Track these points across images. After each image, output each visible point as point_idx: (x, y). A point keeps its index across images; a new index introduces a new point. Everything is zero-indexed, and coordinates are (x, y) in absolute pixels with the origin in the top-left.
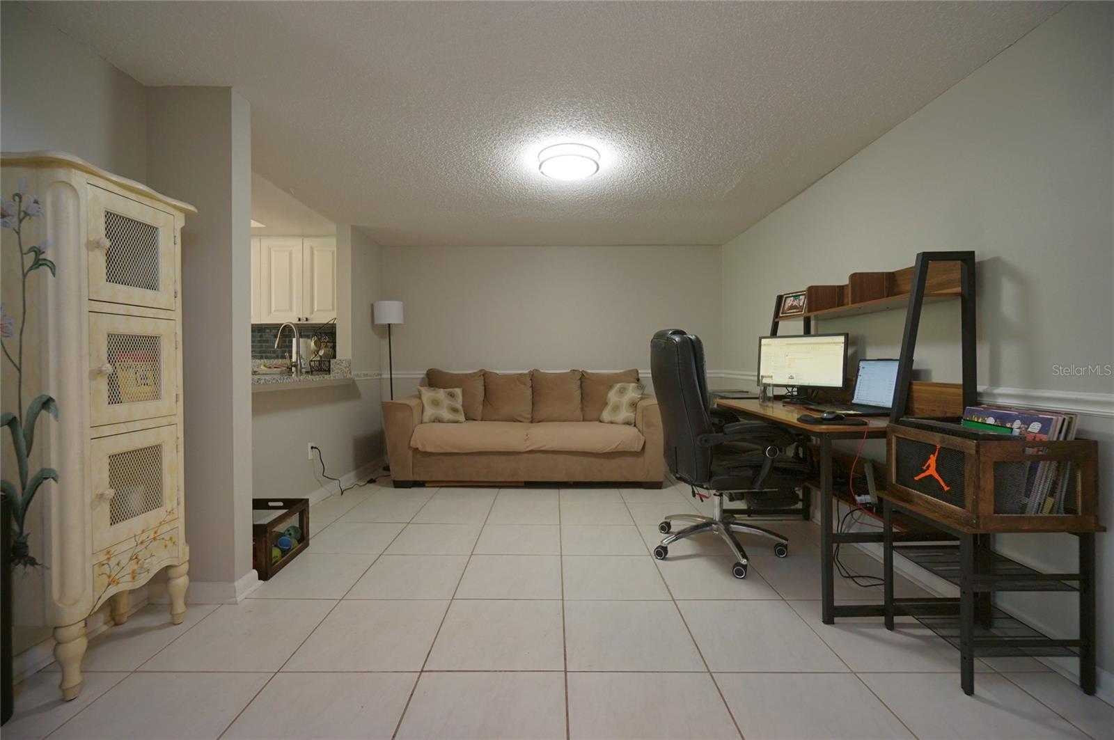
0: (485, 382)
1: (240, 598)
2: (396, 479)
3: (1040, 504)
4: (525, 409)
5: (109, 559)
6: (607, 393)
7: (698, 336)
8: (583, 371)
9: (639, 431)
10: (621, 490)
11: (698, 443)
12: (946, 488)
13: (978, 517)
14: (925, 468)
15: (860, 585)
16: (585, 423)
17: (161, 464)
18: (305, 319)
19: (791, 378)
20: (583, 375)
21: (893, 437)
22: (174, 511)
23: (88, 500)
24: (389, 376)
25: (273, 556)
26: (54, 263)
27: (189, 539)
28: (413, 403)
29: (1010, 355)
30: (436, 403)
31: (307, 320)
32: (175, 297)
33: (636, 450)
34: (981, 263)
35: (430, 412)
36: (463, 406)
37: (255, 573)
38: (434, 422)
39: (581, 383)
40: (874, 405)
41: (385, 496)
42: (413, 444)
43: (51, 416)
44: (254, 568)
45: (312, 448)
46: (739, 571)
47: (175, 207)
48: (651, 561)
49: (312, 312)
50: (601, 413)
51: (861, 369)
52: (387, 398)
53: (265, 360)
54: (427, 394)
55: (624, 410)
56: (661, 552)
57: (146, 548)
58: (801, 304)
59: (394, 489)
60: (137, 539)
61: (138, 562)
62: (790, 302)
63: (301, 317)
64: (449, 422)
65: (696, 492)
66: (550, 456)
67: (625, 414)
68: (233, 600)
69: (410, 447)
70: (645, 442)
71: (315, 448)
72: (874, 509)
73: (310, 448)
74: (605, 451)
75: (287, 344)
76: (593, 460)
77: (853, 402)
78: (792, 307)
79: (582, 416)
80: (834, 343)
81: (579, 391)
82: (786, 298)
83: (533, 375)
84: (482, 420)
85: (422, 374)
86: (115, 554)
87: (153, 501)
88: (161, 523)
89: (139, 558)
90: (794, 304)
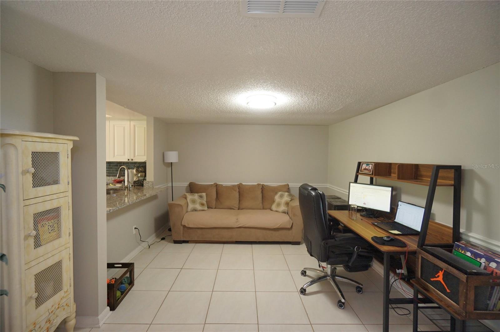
0: (217, 190)
1: (101, 324)
2: (175, 240)
3: (495, 304)
4: (235, 203)
5: (35, 327)
6: (274, 197)
7: (324, 193)
8: (263, 184)
9: (290, 218)
10: (281, 245)
11: (323, 244)
12: (448, 291)
13: (466, 312)
14: (436, 276)
15: (398, 314)
16: (264, 210)
17: (61, 269)
18: (131, 160)
19: (365, 204)
20: (263, 186)
21: (420, 256)
22: (68, 291)
23: (24, 301)
24: (171, 185)
25: (117, 296)
26: (5, 185)
27: (75, 300)
28: (182, 202)
29: (477, 218)
30: (194, 202)
31: (132, 160)
32: (68, 184)
33: (288, 227)
34: (464, 170)
35: (191, 206)
36: (206, 202)
37: (108, 308)
38: (193, 211)
39: (262, 190)
40: (406, 225)
41: (170, 248)
42: (183, 223)
43: (4, 263)
44: (108, 306)
45: (135, 228)
46: (341, 305)
47: (68, 140)
48: (298, 295)
49: (134, 156)
50: (271, 206)
51: (399, 206)
52: (170, 201)
53: (112, 177)
54: (190, 197)
55: (282, 206)
56: (303, 291)
57: (54, 314)
58: (370, 169)
59: (174, 244)
60: (49, 311)
61: (50, 322)
62: (364, 166)
63: (129, 159)
64: (200, 211)
65: (321, 265)
66: (247, 229)
67: (283, 208)
68: (97, 326)
69: (181, 225)
70: (293, 223)
71: (137, 228)
72: (406, 279)
73: (134, 228)
74: (275, 228)
75: (122, 174)
76: (268, 232)
77: (395, 221)
78: (365, 169)
79: (262, 207)
80: (386, 190)
81: (261, 194)
82: (362, 164)
83: (239, 186)
84: (215, 208)
85: (186, 184)
86: (39, 322)
87: (58, 288)
88: (61, 299)
89: (50, 320)
90: (367, 168)
